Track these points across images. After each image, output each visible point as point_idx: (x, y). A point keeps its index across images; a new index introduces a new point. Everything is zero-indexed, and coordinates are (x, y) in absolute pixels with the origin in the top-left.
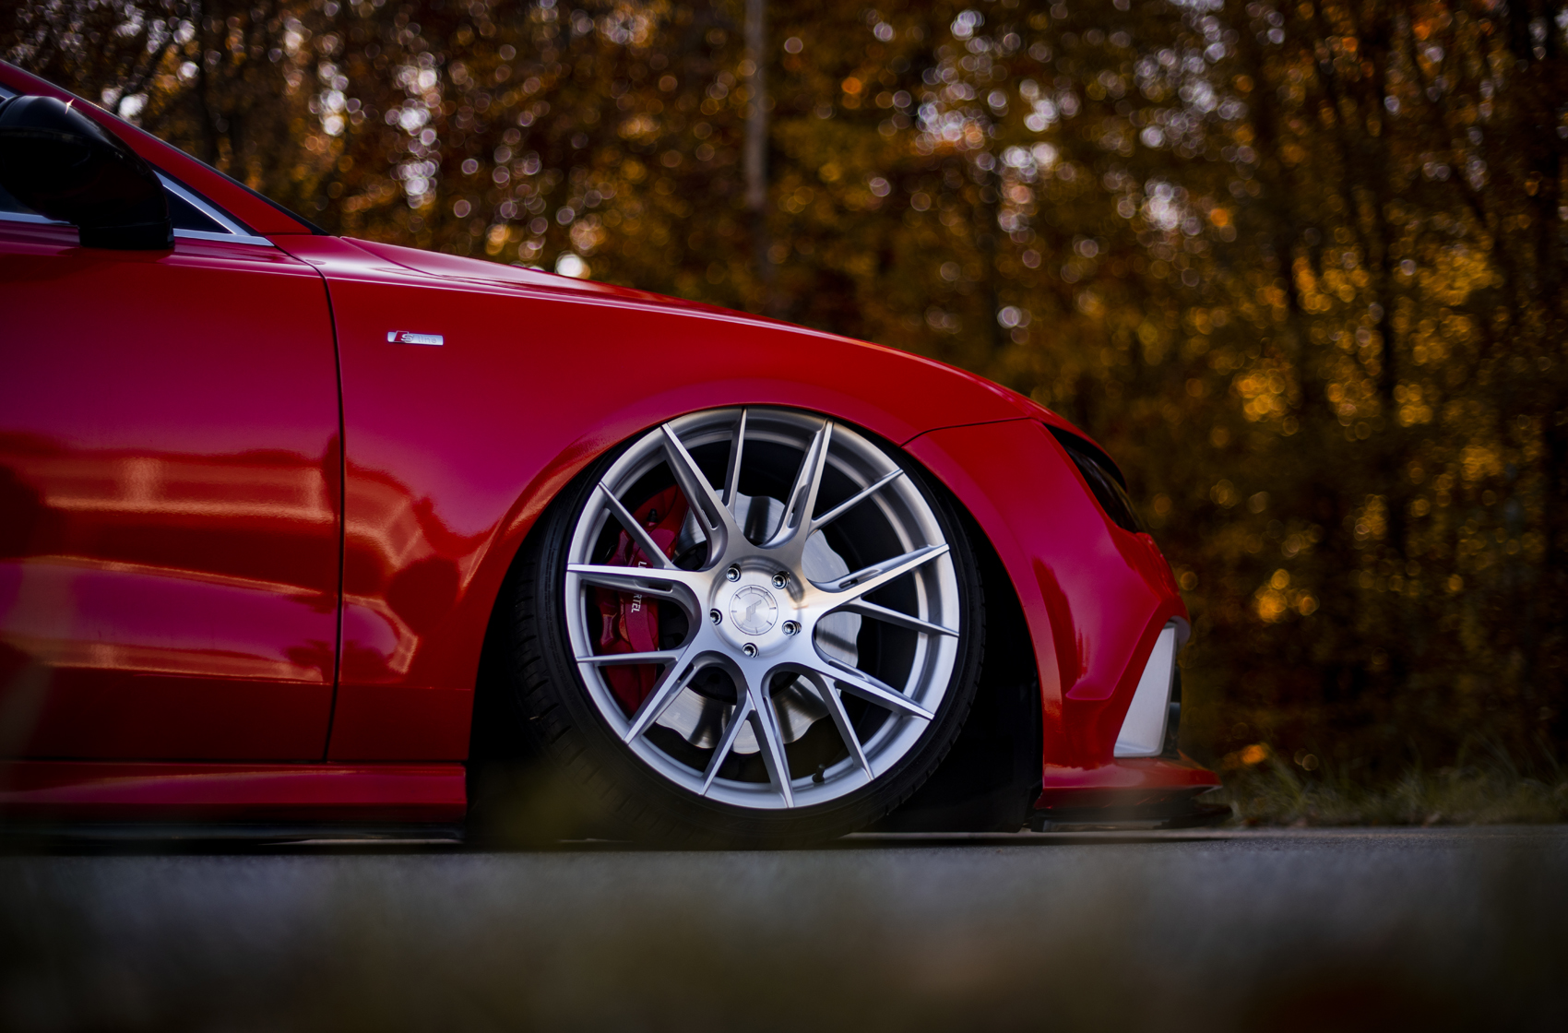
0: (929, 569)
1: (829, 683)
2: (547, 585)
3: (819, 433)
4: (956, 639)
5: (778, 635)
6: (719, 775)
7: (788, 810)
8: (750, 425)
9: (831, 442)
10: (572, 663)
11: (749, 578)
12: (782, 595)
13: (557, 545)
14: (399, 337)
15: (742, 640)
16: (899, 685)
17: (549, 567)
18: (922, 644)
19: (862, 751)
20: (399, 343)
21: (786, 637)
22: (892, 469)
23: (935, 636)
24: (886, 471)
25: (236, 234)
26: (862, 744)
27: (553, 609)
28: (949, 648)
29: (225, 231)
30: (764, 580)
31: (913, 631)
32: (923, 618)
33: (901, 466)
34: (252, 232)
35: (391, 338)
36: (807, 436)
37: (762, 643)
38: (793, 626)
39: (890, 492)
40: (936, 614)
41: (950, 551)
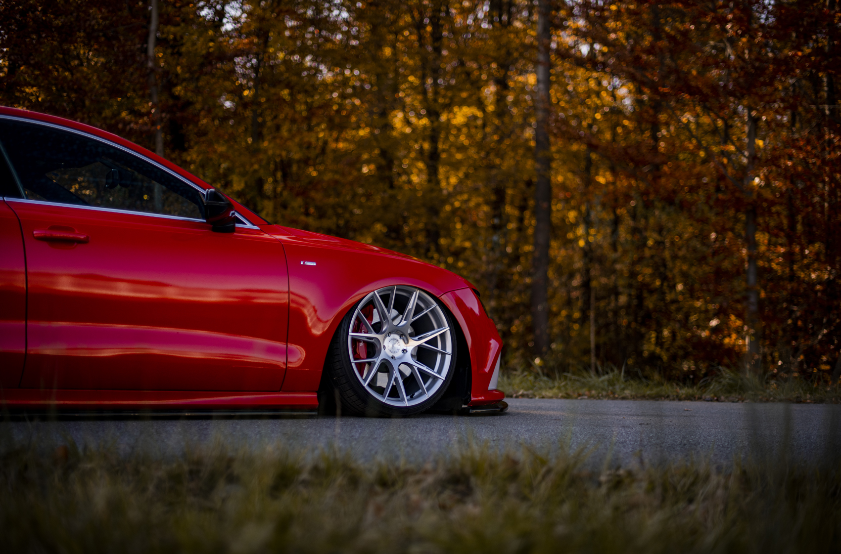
0: (443, 336)
1: (416, 369)
2: (343, 339)
3: (415, 293)
4: (450, 356)
5: (400, 353)
6: (388, 396)
7: (406, 407)
8: (397, 290)
9: (419, 296)
10: (351, 363)
11: (393, 336)
12: (401, 341)
13: (346, 327)
14: (304, 263)
15: (391, 355)
16: (433, 368)
17: (344, 333)
18: (439, 357)
19: (425, 387)
20: (304, 265)
21: (403, 354)
22: (435, 305)
23: (444, 355)
24: (433, 304)
25: (249, 225)
26: (425, 384)
27: (345, 346)
28: (448, 358)
29: (246, 224)
30: (397, 337)
31: (436, 352)
32: (440, 348)
33: (437, 303)
34: (254, 225)
35: (302, 263)
36: (411, 294)
37: (396, 355)
38: (404, 351)
39: (433, 312)
40: (444, 347)
41: (450, 329)
